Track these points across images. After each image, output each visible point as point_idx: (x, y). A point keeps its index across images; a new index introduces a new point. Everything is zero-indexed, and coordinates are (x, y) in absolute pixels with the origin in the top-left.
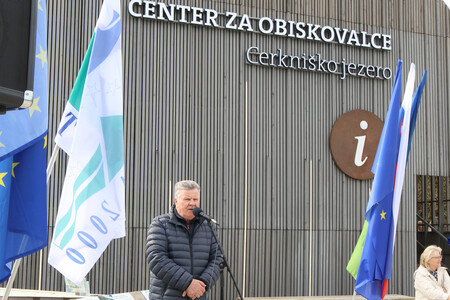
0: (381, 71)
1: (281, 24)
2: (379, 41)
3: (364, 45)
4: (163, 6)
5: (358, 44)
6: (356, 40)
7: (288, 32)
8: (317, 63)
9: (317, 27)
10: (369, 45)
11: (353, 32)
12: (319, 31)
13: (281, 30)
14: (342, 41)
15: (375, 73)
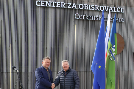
0: (120, 19)
1: (86, 6)
2: (120, 10)
3: (114, 11)
4: (47, 2)
5: (112, 11)
6: (112, 10)
7: (89, 8)
8: (98, 18)
9: (98, 6)
10: (116, 11)
11: (111, 7)
12: (99, 8)
13: (86, 8)
14: (107, 10)
15: (118, 20)
